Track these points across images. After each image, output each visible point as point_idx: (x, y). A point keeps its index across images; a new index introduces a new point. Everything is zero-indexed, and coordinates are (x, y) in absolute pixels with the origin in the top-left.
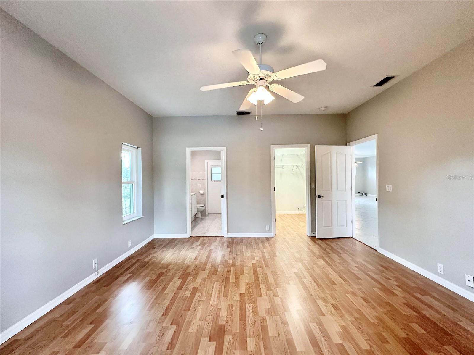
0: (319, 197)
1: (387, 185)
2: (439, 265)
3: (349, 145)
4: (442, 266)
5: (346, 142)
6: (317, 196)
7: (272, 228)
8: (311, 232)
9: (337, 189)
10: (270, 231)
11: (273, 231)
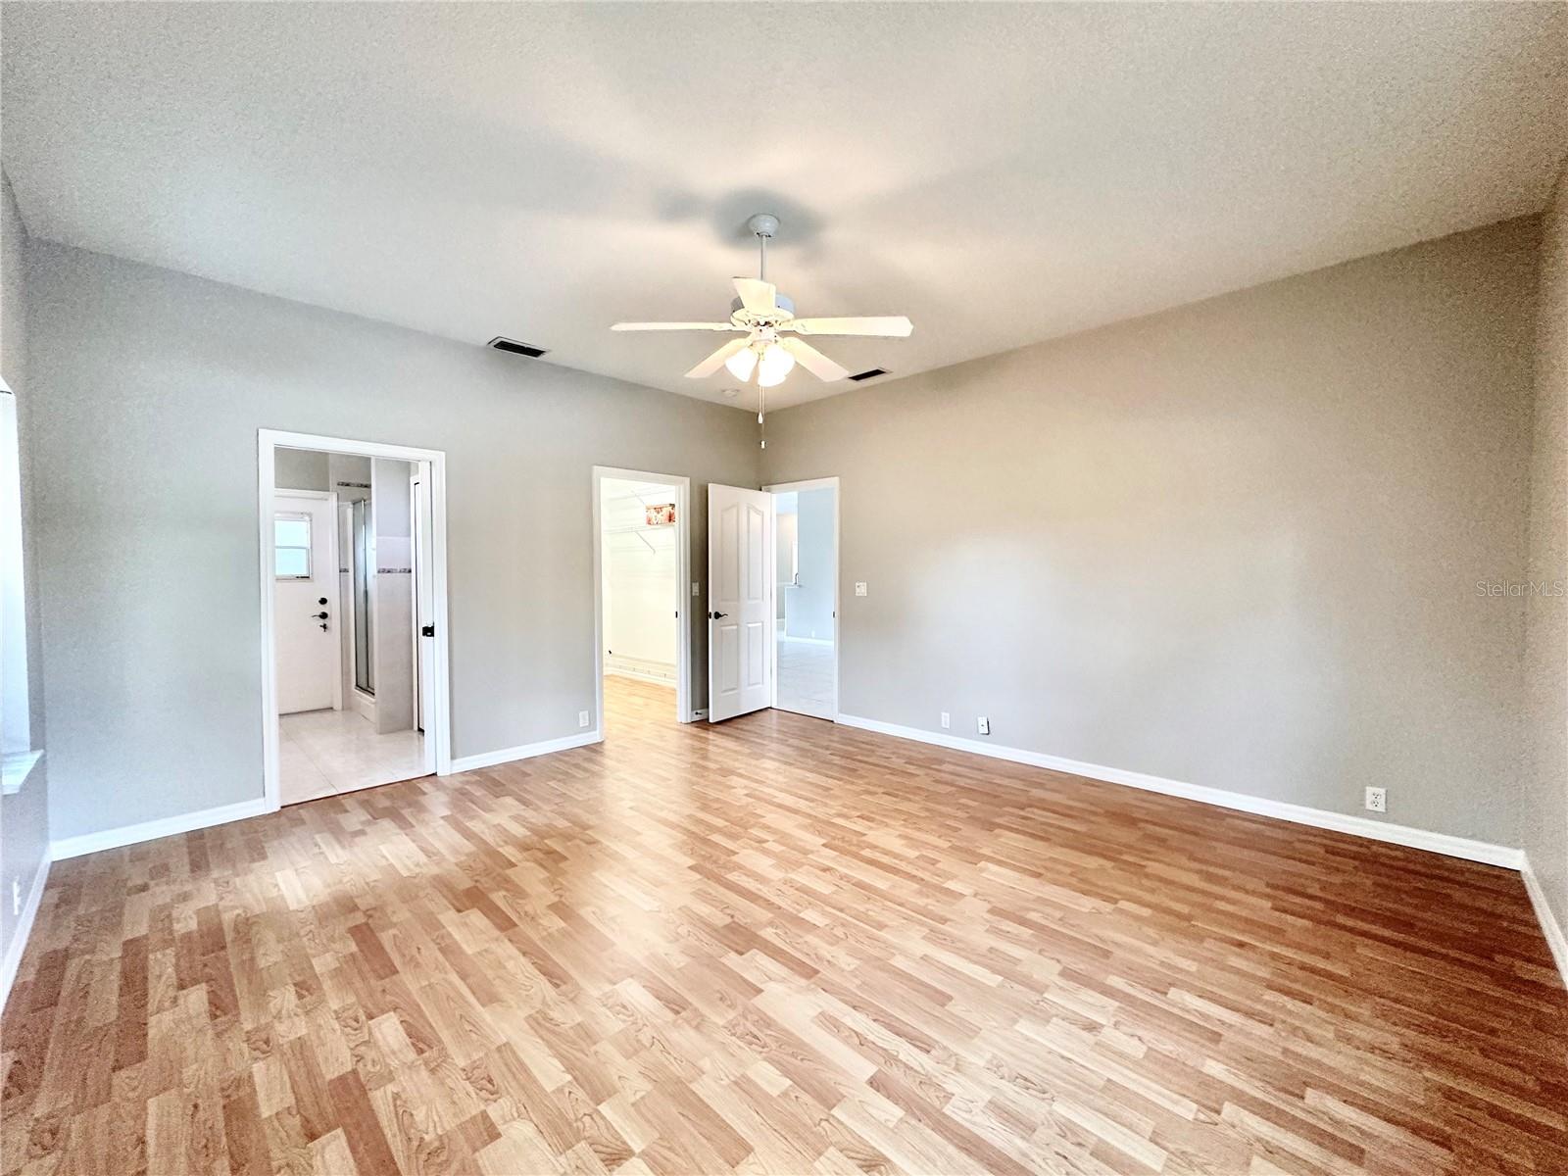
0: (717, 616)
1: (857, 584)
2: (943, 714)
3: (769, 491)
4: (948, 715)
5: (761, 483)
6: (713, 615)
7: (595, 722)
8: (692, 710)
9: (749, 595)
10: (592, 726)
11: (598, 727)
